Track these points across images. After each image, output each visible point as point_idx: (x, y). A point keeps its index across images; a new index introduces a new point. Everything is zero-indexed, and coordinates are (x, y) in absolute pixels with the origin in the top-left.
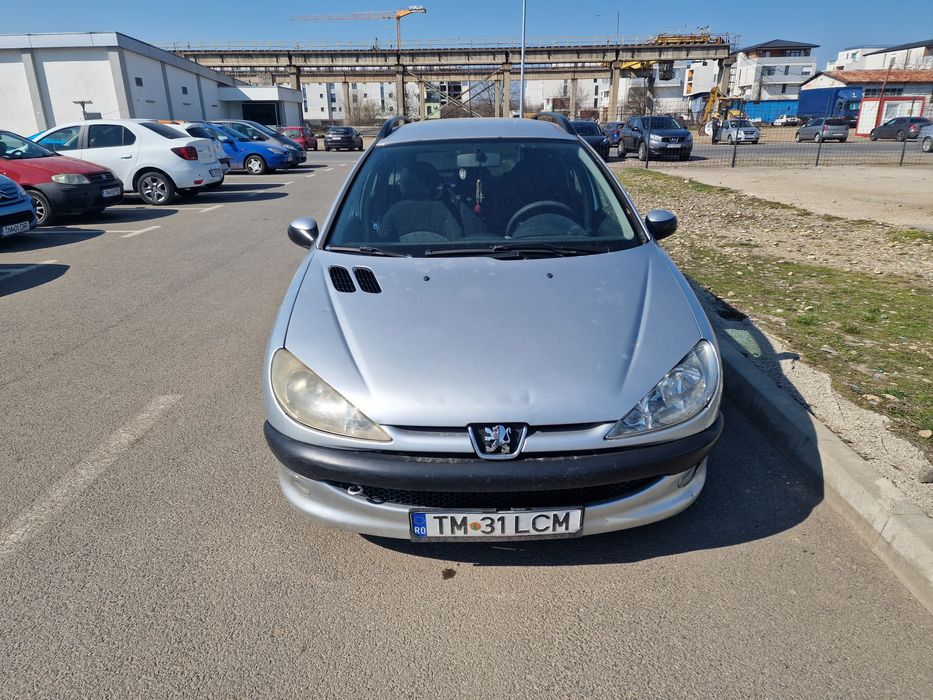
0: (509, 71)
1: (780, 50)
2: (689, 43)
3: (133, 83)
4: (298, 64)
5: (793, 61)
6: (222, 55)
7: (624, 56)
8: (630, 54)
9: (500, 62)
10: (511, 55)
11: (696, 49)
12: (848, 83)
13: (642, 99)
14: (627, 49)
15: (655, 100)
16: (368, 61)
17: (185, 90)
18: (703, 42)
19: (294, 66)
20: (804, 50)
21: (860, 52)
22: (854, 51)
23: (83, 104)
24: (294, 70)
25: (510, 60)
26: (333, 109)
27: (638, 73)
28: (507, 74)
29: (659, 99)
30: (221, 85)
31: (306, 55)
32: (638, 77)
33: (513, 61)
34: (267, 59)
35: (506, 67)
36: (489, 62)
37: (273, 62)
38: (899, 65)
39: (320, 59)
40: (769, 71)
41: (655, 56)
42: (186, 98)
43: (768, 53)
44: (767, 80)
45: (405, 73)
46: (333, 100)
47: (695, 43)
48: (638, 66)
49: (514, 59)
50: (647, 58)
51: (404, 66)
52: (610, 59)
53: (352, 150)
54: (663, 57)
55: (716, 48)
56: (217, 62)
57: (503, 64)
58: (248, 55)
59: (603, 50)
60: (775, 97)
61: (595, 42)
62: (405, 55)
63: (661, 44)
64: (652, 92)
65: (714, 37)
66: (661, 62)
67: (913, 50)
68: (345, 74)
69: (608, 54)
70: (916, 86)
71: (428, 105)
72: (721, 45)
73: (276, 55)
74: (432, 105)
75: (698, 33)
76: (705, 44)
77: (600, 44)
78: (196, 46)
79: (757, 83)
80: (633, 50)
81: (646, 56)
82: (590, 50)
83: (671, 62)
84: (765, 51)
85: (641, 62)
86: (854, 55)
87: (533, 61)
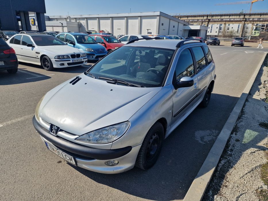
3: (161, 24)
4: (209, 19)
6: (188, 17)
16: (234, 17)
17: (174, 27)
19: (208, 19)
23: (148, 30)
24: (207, 20)
26: (220, 32)
30: (184, 25)
31: (212, 16)
34: (200, 17)
37: (202, 18)
39: (217, 17)
42: (174, 29)
45: (245, 21)
46: (221, 29)
51: (246, 19)
53: (215, 45)
56: (186, 19)
58: (195, 16)
62: (247, 15)
68: (226, 21)
71: (255, 31)
73: (203, 16)
74: (257, 31)
78: (182, 14)
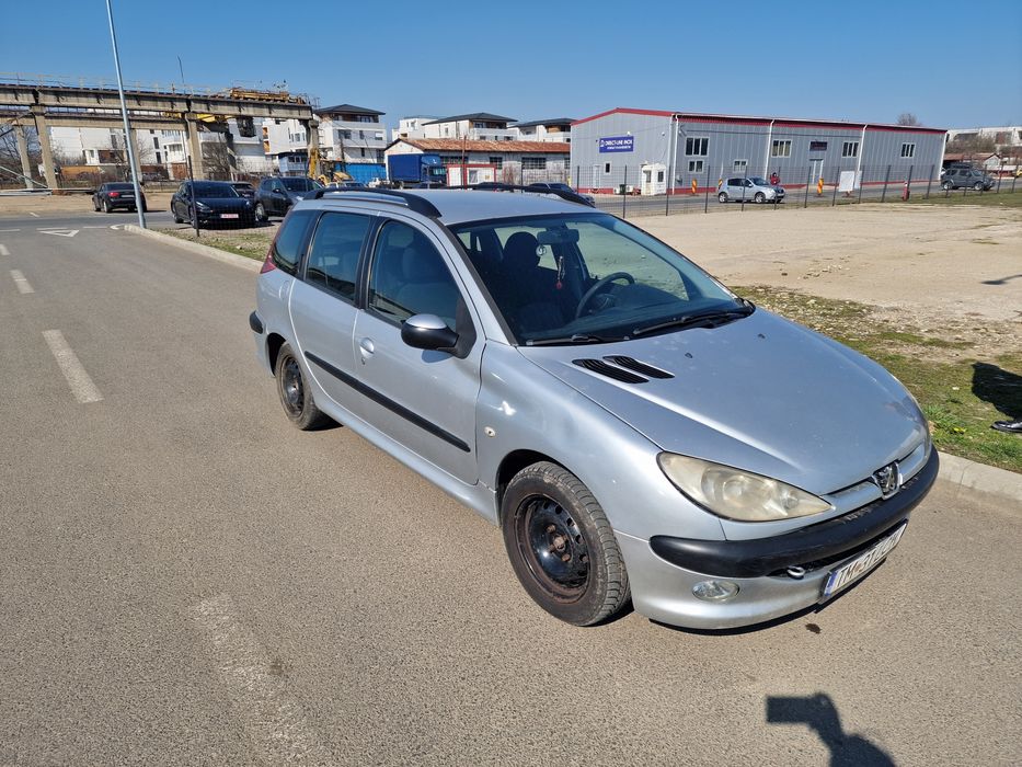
0: (43, 114)
1: (352, 114)
2: (268, 100)
5: (365, 127)
7: (196, 107)
8: (204, 106)
9: (26, 102)
10: (40, 94)
11: (278, 107)
12: (425, 150)
13: (221, 156)
14: (199, 100)
15: (236, 157)
18: (283, 101)
20: (373, 116)
21: (418, 122)
22: (413, 120)
25: (41, 101)
27: (212, 127)
28: (40, 119)
29: (241, 157)
32: (212, 131)
33: (46, 103)
35: (37, 109)
36: (9, 101)
38: (452, 135)
40: (345, 134)
41: (235, 110)
43: (340, 117)
44: (347, 143)
47: (275, 100)
48: (212, 119)
49: (43, 99)
50: (223, 112)
52: (179, 109)
54: (243, 113)
55: (299, 108)
57: (31, 105)
59: (172, 99)
60: (358, 161)
61: (157, 89)
63: (238, 98)
64: (232, 149)
65: (294, 97)
66: (239, 118)
67: (461, 122)
69: (177, 103)
70: (477, 155)
72: (299, 105)
75: (276, 91)
76: (286, 103)
77: (165, 92)
79: (338, 146)
80: (207, 101)
81: (223, 110)
82: (154, 98)
83: (249, 119)
84: (337, 115)
85: (216, 115)
86: (413, 123)
87: (76, 104)
